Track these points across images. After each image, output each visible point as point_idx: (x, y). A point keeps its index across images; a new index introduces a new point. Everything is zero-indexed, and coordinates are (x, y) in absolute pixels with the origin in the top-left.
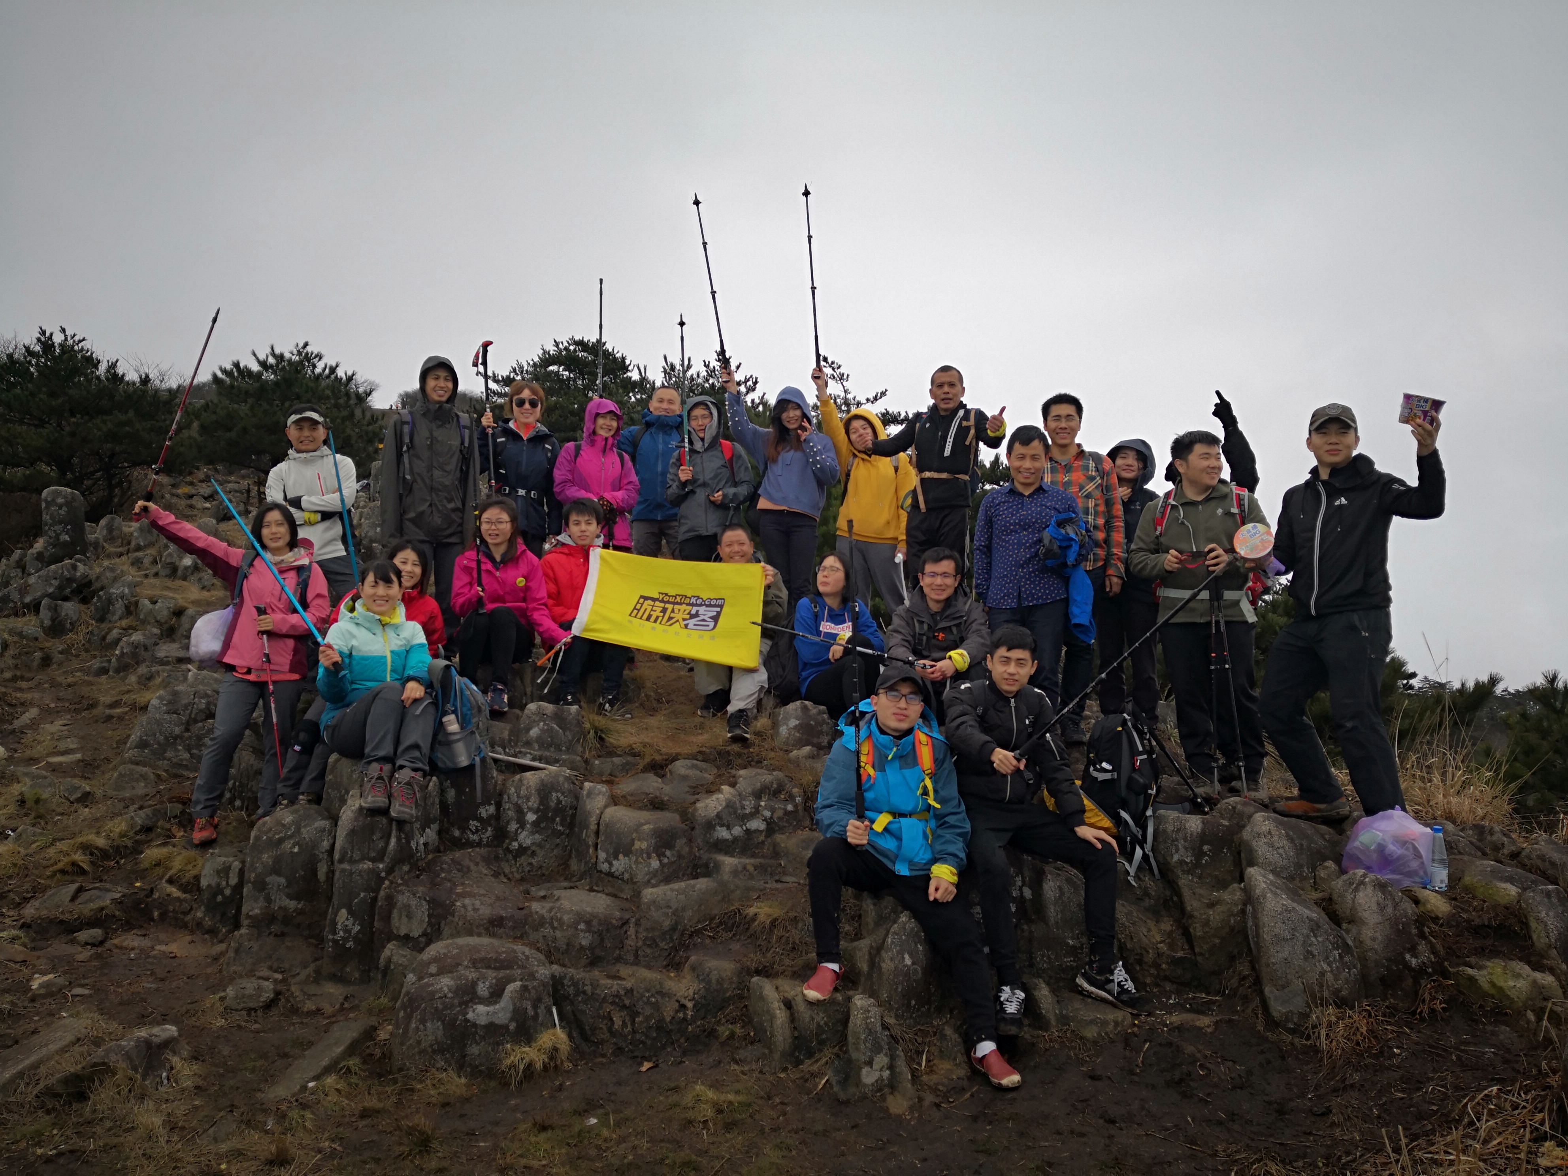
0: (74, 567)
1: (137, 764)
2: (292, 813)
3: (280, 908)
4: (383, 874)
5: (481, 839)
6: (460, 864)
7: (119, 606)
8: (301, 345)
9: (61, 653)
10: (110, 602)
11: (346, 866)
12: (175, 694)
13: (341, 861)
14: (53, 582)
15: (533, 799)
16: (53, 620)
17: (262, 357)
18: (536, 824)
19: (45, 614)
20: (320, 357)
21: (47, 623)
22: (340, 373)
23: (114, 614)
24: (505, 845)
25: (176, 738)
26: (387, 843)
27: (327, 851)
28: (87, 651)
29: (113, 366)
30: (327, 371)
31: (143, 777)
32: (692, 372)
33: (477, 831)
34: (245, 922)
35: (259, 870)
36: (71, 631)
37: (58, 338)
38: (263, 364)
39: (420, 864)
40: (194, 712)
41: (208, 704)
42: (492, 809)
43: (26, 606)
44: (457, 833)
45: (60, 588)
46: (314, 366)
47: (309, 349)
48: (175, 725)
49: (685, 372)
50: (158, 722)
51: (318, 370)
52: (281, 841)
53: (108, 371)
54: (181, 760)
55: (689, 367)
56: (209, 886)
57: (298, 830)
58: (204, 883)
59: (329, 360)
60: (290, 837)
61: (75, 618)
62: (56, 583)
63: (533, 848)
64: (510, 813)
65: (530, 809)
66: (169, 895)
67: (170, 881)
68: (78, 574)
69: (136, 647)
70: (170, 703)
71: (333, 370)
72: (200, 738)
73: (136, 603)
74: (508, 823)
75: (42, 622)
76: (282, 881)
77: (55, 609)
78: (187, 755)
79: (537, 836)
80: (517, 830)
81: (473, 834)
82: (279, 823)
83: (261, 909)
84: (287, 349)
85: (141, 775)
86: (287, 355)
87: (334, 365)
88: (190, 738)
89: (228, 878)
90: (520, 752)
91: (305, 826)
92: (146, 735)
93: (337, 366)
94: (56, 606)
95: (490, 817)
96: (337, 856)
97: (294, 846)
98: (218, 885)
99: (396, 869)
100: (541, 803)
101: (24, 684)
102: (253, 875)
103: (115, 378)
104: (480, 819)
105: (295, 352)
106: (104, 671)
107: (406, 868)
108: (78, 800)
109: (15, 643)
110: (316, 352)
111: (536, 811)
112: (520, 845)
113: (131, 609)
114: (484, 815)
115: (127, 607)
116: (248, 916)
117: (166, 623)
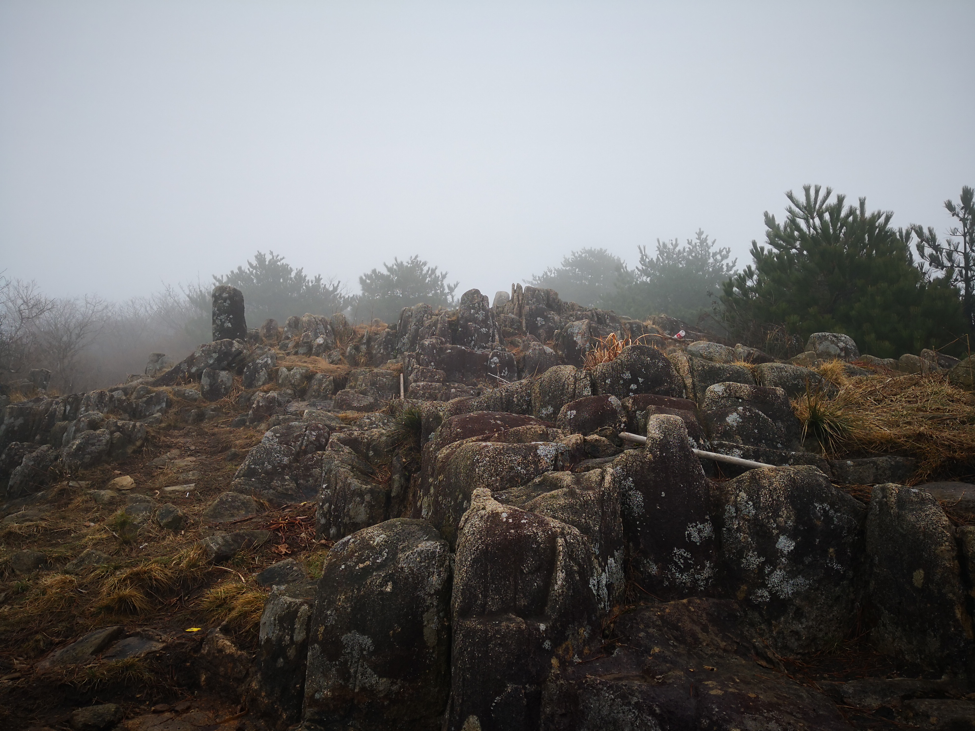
0: (231, 344)
1: (242, 492)
2: (384, 530)
3: (363, 689)
4: (547, 644)
5: (695, 581)
6: (677, 629)
7: (263, 374)
8: (413, 258)
9: (213, 410)
10: (256, 370)
11: (473, 623)
12: (290, 428)
13: (465, 613)
14: (214, 355)
15: (784, 512)
16: (211, 385)
17: (390, 265)
18: (794, 556)
19: (205, 381)
20: (425, 264)
21: (206, 387)
22: (438, 273)
23: (258, 380)
24: (740, 595)
25: (284, 467)
26: (549, 580)
27: (437, 592)
28: (235, 410)
29: (299, 272)
30: (430, 272)
31: (245, 505)
32: (679, 248)
33: (687, 567)
34: (308, 712)
35: (331, 621)
36: (225, 395)
37: (268, 258)
38: (390, 269)
39: (605, 623)
40: (305, 443)
41: (318, 436)
42: (707, 529)
43: (192, 375)
44: (654, 569)
45: (218, 360)
46: (422, 270)
47: (418, 259)
48: (285, 455)
49: (674, 249)
50: (268, 452)
51: (424, 272)
52: (367, 571)
53: (296, 274)
54: (287, 490)
55: (676, 245)
56: (268, 640)
57: (393, 557)
58: (263, 636)
59: (431, 265)
60: (380, 567)
61: (229, 384)
62: (215, 355)
63: (797, 602)
64: (741, 536)
65: (782, 530)
66: (221, 651)
67: (226, 631)
68: (234, 349)
69: (270, 402)
70: (282, 435)
71: (433, 271)
72: (308, 468)
73: (277, 371)
74: (740, 554)
75: (203, 387)
76: (367, 641)
77: (213, 376)
78: (293, 485)
79: (800, 580)
80: (761, 568)
81: (682, 572)
82: (365, 545)
83: (333, 691)
84: (405, 260)
85: (243, 503)
86: (405, 264)
87: (434, 268)
88: (298, 468)
89: (293, 630)
90: (721, 446)
91: (403, 550)
92: (255, 464)
93: (436, 268)
94: (214, 373)
95: (707, 542)
96: (457, 603)
97: (384, 583)
98: (280, 639)
99: (569, 632)
100: (798, 521)
101: (176, 432)
102: (322, 629)
103: (300, 278)
104: (690, 546)
105: (410, 262)
106: (242, 423)
107: (584, 632)
108: (168, 525)
109: (178, 402)
110: (422, 261)
111: (792, 536)
112: (774, 596)
113: (273, 376)
114: (696, 537)
115: (269, 375)
116: (314, 702)
117: (298, 385)
